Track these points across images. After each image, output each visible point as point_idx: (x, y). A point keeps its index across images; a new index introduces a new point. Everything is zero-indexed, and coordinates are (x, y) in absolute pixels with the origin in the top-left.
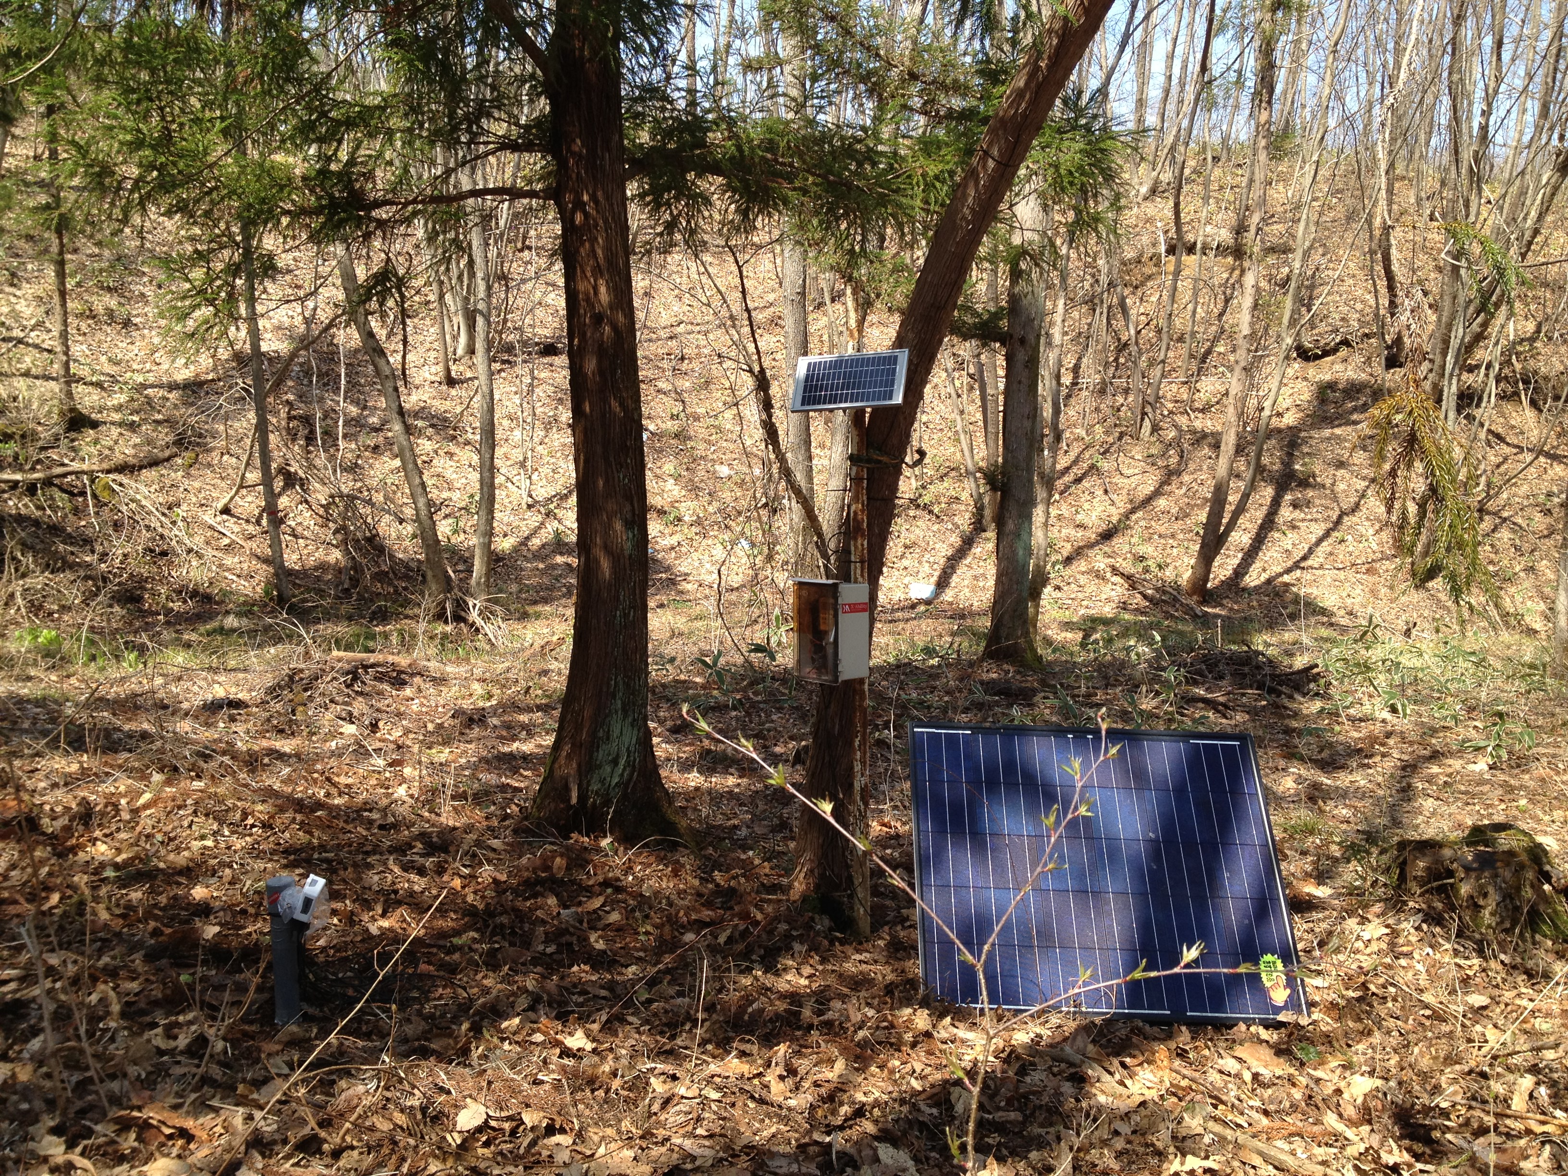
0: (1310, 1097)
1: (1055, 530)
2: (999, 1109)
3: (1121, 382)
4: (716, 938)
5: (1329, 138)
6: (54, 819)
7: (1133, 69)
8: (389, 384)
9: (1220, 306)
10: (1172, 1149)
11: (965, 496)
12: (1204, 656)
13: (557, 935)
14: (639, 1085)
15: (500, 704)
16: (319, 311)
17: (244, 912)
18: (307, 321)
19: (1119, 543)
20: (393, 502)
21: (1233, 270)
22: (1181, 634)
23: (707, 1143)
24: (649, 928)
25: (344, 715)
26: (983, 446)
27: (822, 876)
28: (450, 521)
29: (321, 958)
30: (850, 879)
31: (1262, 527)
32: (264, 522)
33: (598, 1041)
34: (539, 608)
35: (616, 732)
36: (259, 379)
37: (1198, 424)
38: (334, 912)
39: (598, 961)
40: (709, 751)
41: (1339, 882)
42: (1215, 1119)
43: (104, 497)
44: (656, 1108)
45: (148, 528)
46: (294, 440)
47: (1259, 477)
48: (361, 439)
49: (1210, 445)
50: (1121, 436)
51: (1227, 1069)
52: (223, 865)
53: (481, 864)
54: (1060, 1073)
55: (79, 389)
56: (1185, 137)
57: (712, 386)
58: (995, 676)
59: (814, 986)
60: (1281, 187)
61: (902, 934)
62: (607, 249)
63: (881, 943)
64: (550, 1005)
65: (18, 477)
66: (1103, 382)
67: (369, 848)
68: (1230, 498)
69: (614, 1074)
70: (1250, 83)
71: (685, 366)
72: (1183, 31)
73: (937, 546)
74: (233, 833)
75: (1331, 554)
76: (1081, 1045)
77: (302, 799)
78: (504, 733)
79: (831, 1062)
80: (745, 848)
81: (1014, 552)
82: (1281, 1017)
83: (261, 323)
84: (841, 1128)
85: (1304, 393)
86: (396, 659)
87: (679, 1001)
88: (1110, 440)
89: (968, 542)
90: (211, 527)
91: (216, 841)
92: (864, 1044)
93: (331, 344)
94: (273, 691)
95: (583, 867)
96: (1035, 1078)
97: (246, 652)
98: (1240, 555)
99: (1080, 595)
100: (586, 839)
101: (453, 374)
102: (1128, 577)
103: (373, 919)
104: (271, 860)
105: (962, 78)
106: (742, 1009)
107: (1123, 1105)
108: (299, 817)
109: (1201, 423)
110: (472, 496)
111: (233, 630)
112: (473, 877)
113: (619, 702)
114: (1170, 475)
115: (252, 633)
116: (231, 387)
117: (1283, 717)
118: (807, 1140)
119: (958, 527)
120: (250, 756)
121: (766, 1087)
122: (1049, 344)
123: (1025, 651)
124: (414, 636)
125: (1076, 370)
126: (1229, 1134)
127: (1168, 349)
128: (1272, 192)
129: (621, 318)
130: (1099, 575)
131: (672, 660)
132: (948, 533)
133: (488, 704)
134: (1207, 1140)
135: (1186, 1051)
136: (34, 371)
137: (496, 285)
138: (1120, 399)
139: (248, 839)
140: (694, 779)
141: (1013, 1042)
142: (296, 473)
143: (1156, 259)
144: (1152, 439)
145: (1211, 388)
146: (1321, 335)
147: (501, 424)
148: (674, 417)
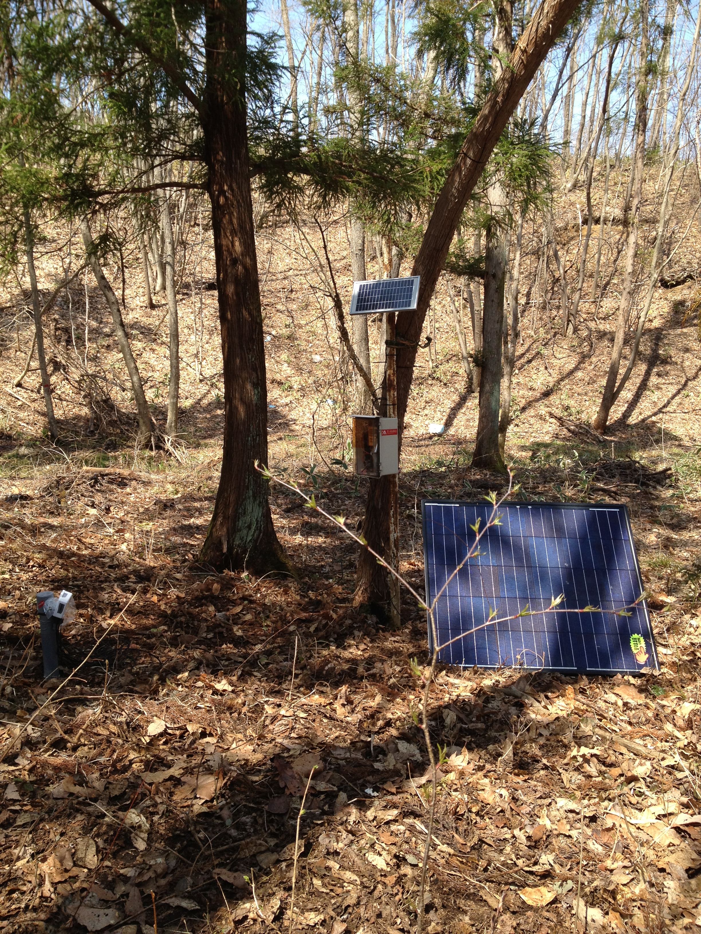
0: (657, 715)
1: (515, 391)
2: (472, 722)
3: (556, 302)
4: (309, 628)
5: (680, 152)
7: (562, 112)
8: (115, 307)
9: (615, 255)
10: (573, 744)
11: (461, 372)
12: (604, 464)
13: (214, 627)
14: (258, 709)
15: (183, 497)
16: (72, 264)
17: (27, 615)
18: (66, 271)
19: (553, 398)
20: (118, 379)
21: (623, 233)
22: (591, 452)
23: (297, 741)
24: (269, 623)
25: (89, 503)
26: (472, 342)
27: (372, 592)
28: (154, 390)
29: (73, 641)
30: (389, 594)
31: (639, 388)
32: (42, 391)
33: (236, 686)
34: (207, 441)
35: (250, 509)
36: (37, 304)
37: (601, 327)
38: (81, 615)
39: (237, 642)
40: (307, 523)
41: (680, 595)
42: (600, 727)
44: (268, 722)
46: (59, 342)
47: (637, 357)
48: (99, 342)
49: (608, 339)
50: (555, 334)
51: (609, 700)
52: (15, 588)
53: (169, 588)
54: (509, 702)
56: (593, 154)
57: (309, 308)
58: (478, 477)
59: (366, 655)
60: (651, 183)
61: (419, 625)
62: (239, 219)
63: (407, 631)
64: (207, 666)
66: (545, 302)
67: (102, 579)
68: (620, 371)
69: (244, 704)
70: (633, 119)
71: (293, 296)
72: (592, 89)
73: (445, 402)
74: (21, 570)
75: (681, 404)
76: (523, 686)
77: (63, 551)
78: (186, 513)
79: (373, 696)
80: (327, 578)
81: (489, 404)
82: (643, 671)
83: (38, 272)
84: (378, 733)
85: (666, 308)
86: (121, 471)
87: (285, 663)
88: (549, 337)
89: (463, 399)
90: (11, 395)
91: (11, 575)
92: (393, 687)
93: (80, 284)
94: (48, 490)
95: (230, 589)
96: (494, 704)
97: (32, 468)
98: (626, 405)
99: (531, 430)
100: (233, 573)
101: (154, 302)
102: (560, 419)
103: (105, 619)
104: (43, 586)
105: (456, 116)
106: (322, 668)
107: (546, 720)
108: (61, 561)
109: (604, 326)
110: (166, 375)
111: (24, 456)
112: (165, 595)
113: (251, 492)
114: (584, 358)
115: (35, 457)
116: (20, 311)
117: (650, 499)
118: (357, 740)
119: (457, 390)
120: (33, 527)
121: (334, 710)
122: (511, 278)
123: (496, 462)
124: (132, 458)
125: (528, 295)
126: (607, 735)
127: (583, 282)
128: (646, 186)
129: (248, 260)
130: (541, 418)
131: (285, 470)
132: (451, 394)
133: (176, 497)
134: (594, 739)
135: (585, 690)
137: (179, 248)
138: (554, 312)
139: (30, 574)
140: (298, 539)
141: (482, 685)
142: (61, 362)
143: (576, 227)
144: (574, 336)
145: (609, 305)
146: (675, 272)
147: (183, 331)
148: (287, 326)
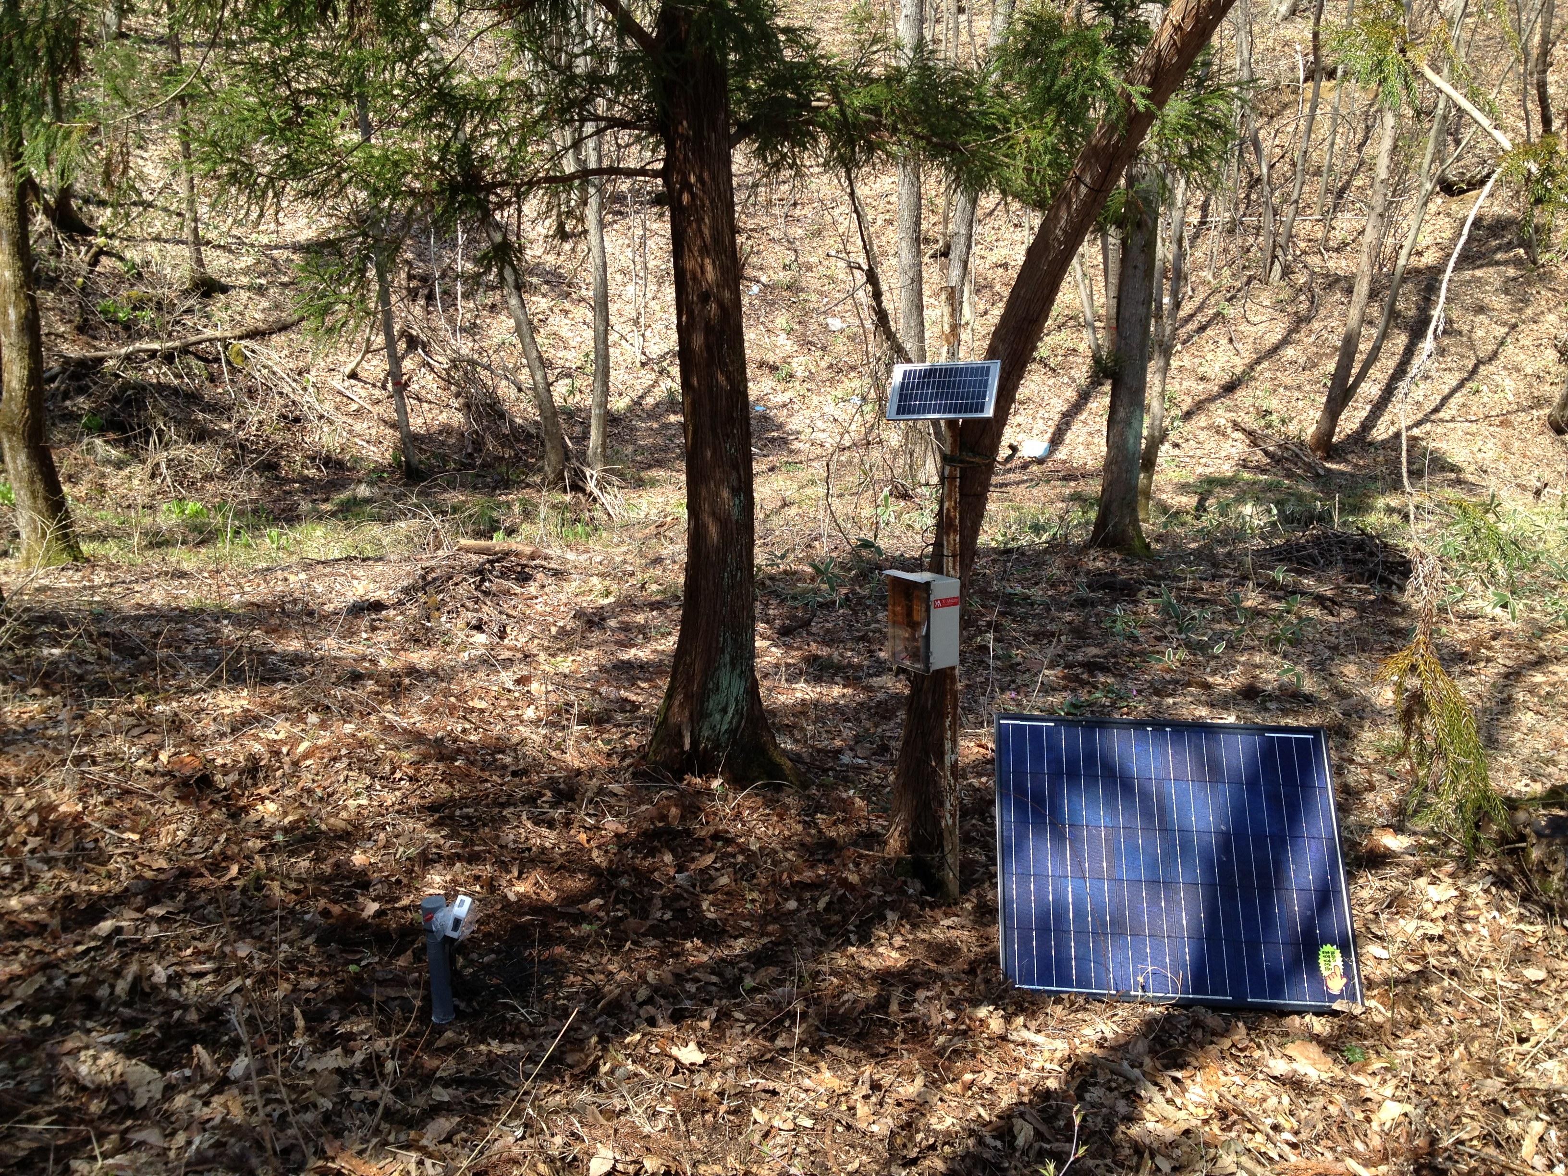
0: (1342, 1122)
1: (1176, 383)
3: (1252, 221)
4: (816, 905)
6: (225, 775)
9: (1360, 136)
11: (1082, 347)
12: (1318, 538)
13: (672, 900)
14: (742, 1109)
15: (618, 602)
19: (1242, 396)
22: (1300, 498)
24: (756, 893)
25: (474, 622)
27: (916, 835)
28: (566, 381)
30: (942, 837)
31: (1393, 377)
32: (390, 386)
33: (708, 1051)
34: (655, 473)
35: (725, 683)
37: (1331, 266)
39: (709, 934)
40: (816, 658)
42: (1250, 1152)
43: (238, 363)
45: (281, 394)
46: (414, 300)
47: (1392, 323)
48: (478, 298)
49: (1342, 290)
50: (1250, 280)
51: (1275, 1072)
52: (377, 826)
53: (604, 813)
54: (1117, 1089)
55: (208, 253)
57: (825, 233)
58: (1099, 564)
59: (904, 962)
61: (989, 895)
62: (714, 228)
63: (968, 906)
65: (156, 346)
66: (1233, 220)
67: (503, 799)
68: (1361, 347)
69: (722, 1095)
71: (797, 212)
73: (1052, 401)
74: (384, 787)
75: (1464, 405)
77: (442, 740)
78: (622, 637)
79: (912, 1073)
80: (847, 784)
81: (1125, 441)
82: (1336, 1006)
85: (1447, 231)
86: (520, 547)
88: (1238, 284)
89: (1084, 397)
90: (340, 393)
91: (370, 797)
94: (409, 592)
95: (696, 815)
96: (1094, 1095)
98: (1368, 407)
99: (1199, 453)
100: (699, 780)
102: (1250, 433)
103: (511, 883)
104: (419, 819)
107: (1167, 1134)
108: (441, 767)
109: (1338, 264)
110: (587, 355)
111: (366, 501)
112: (597, 828)
113: (728, 657)
114: (1300, 321)
117: (1390, 614)
119: (1074, 381)
120: (393, 677)
121: (853, 1109)
123: (1132, 536)
124: (535, 507)
125: (1205, 207)
127: (1303, 183)
129: (727, 294)
130: (1220, 432)
132: (1064, 388)
133: (606, 601)
136: (164, 235)
138: (1251, 240)
139: (397, 793)
140: (801, 690)
141: (1078, 1048)
142: (417, 336)
143: (1293, 86)
144: (1282, 283)
145: (1346, 225)
146: (1466, 167)
147: (614, 279)
148: (786, 267)
